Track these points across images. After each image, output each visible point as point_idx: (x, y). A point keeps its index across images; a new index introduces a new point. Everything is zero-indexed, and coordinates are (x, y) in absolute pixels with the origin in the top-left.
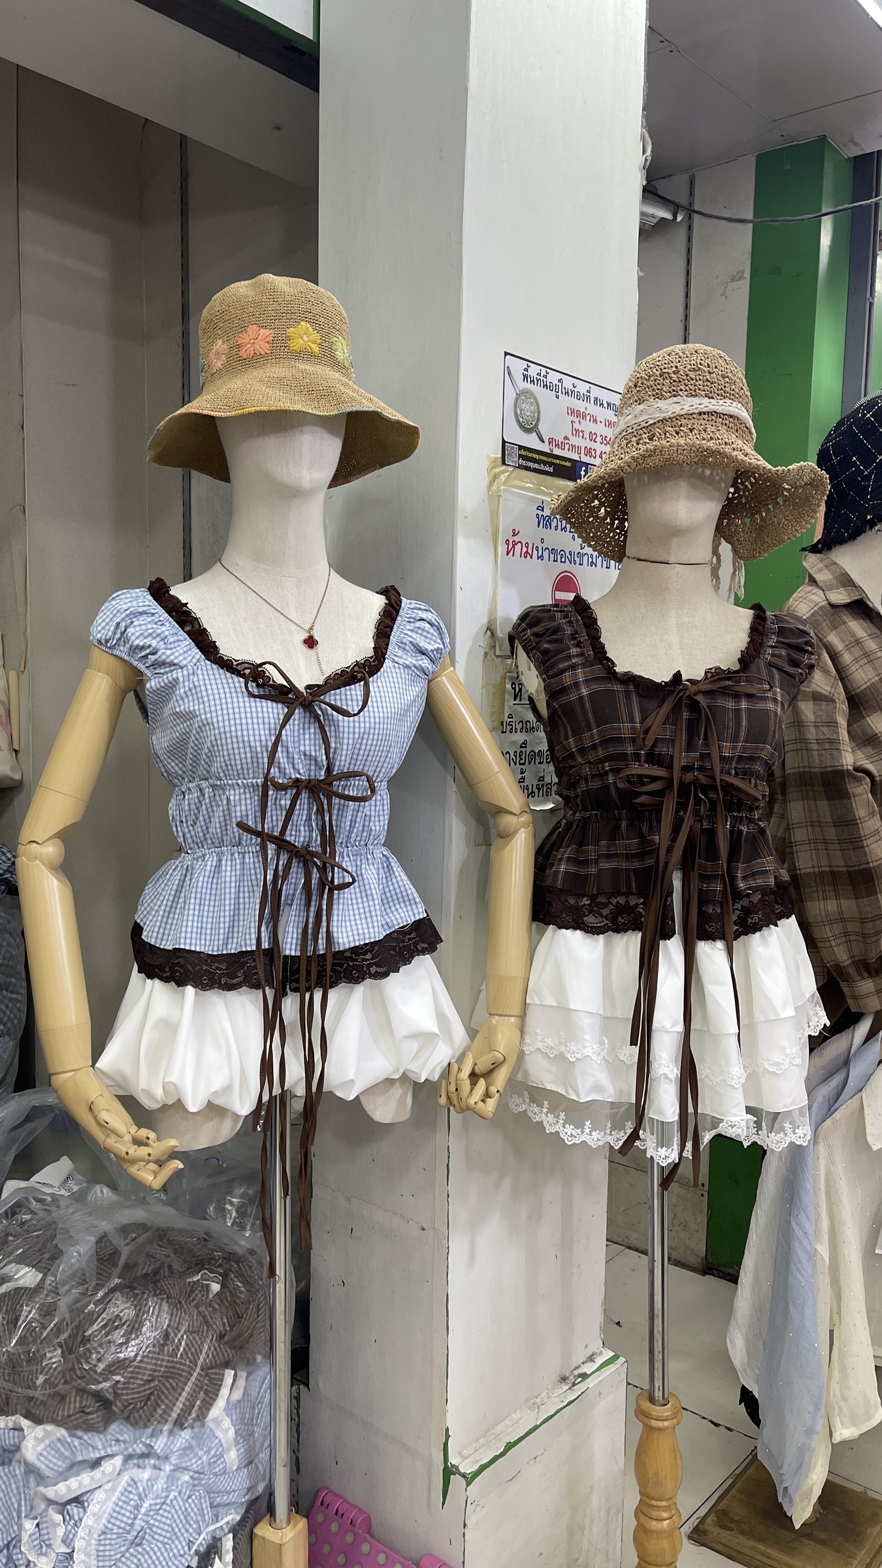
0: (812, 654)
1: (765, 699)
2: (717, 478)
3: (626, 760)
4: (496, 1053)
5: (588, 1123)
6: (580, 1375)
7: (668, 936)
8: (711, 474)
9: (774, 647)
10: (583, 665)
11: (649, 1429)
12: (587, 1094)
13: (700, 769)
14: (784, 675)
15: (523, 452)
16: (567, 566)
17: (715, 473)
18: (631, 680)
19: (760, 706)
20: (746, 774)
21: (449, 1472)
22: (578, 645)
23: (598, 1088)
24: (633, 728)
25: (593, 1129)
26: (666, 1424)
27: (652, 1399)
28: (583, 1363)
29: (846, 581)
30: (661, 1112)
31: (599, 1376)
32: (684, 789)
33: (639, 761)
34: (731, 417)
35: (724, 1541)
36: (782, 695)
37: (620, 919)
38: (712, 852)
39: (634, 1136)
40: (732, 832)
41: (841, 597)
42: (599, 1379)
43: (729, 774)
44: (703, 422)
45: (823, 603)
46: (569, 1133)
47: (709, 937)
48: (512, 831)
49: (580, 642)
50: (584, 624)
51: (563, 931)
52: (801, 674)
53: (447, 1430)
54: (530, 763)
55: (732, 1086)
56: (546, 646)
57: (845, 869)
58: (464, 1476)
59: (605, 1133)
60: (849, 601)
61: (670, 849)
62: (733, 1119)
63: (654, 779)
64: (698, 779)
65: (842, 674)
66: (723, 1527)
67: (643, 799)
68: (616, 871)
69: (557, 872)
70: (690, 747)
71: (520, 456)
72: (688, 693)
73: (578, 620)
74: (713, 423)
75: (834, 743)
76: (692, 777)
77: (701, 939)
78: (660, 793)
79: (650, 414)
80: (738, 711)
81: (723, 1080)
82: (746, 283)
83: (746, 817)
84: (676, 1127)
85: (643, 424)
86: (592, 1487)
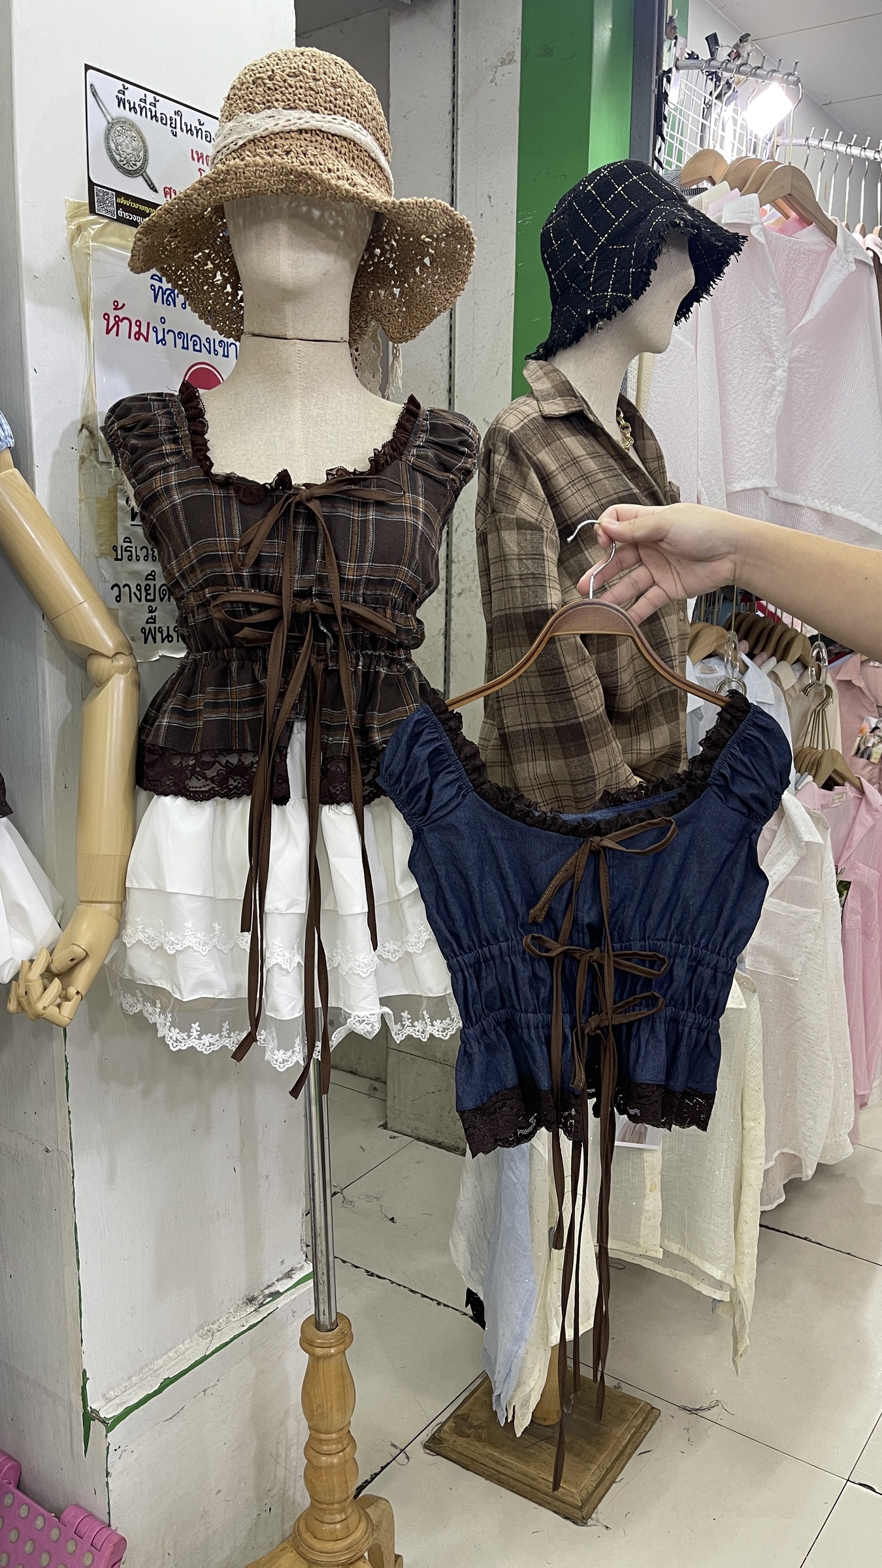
0: (470, 456)
1: (401, 509)
2: (331, 222)
3: (227, 584)
4: (76, 947)
5: (196, 1026)
6: (271, 1295)
7: (283, 800)
8: (322, 216)
9: (423, 447)
10: (178, 465)
11: (315, 1359)
12: (192, 992)
13: (320, 595)
14: (430, 481)
15: (122, 201)
16: (204, 357)
17: (327, 215)
18: (229, 481)
19: (394, 517)
20: (378, 603)
21: (89, 1417)
22: (175, 441)
23: (205, 984)
24: (232, 543)
25: (202, 1033)
26: (332, 1350)
27: (318, 1326)
28: (278, 1280)
29: (566, 390)
30: (276, 1010)
31: (293, 1294)
32: (298, 620)
33: (243, 585)
34: (345, 139)
35: (459, 1449)
36: (426, 506)
37: (231, 781)
38: (336, 699)
39: (251, 1039)
40: (366, 675)
41: (557, 408)
42: (293, 1297)
43: (356, 602)
44: (303, 143)
45: (535, 415)
46: (174, 1038)
47: (333, 800)
48: (105, 677)
49: (178, 438)
50: (187, 417)
51: (163, 798)
52: (453, 480)
53: (84, 1372)
54: (162, 600)
55: (359, 974)
56: (134, 441)
57: (552, 725)
58: (103, 1421)
59: (221, 1036)
60: (565, 412)
61: (282, 695)
62: (362, 1014)
63: (262, 607)
64: (315, 608)
65: (553, 498)
66: (461, 1434)
67: (246, 632)
68: (225, 724)
69: (160, 726)
70: (305, 568)
71: (119, 206)
72: (298, 498)
73: (179, 412)
74: (315, 144)
75: (538, 579)
76: (308, 605)
77: (325, 803)
78: (271, 625)
79: (239, 133)
80: (364, 523)
81: (350, 969)
82: (516, 68)
83: (386, 656)
84: (300, 1028)
85: (232, 147)
86: (287, 1412)
